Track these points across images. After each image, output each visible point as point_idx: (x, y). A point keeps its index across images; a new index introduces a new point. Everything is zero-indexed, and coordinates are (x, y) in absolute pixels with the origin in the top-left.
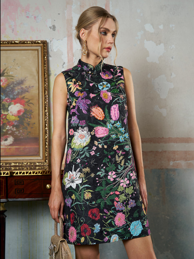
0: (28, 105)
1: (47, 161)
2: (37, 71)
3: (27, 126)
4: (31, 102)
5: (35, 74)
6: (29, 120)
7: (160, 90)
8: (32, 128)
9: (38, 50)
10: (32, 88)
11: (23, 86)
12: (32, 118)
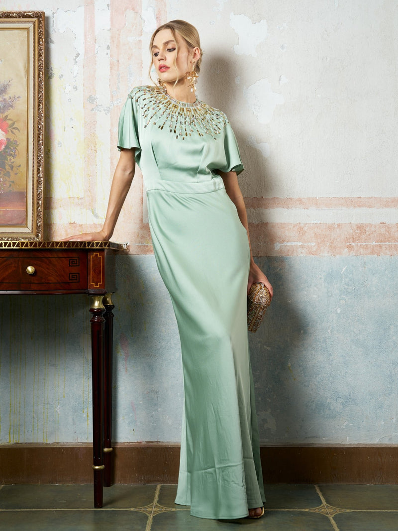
0: (12, 132)
1: (40, 235)
2: (25, 68)
3: (10, 171)
4: (16, 125)
5: (23, 73)
6: (13, 160)
7: (259, 108)
8: (16, 174)
9: (28, 30)
10: (18, 99)
11: (6, 97)
12: (16, 155)
